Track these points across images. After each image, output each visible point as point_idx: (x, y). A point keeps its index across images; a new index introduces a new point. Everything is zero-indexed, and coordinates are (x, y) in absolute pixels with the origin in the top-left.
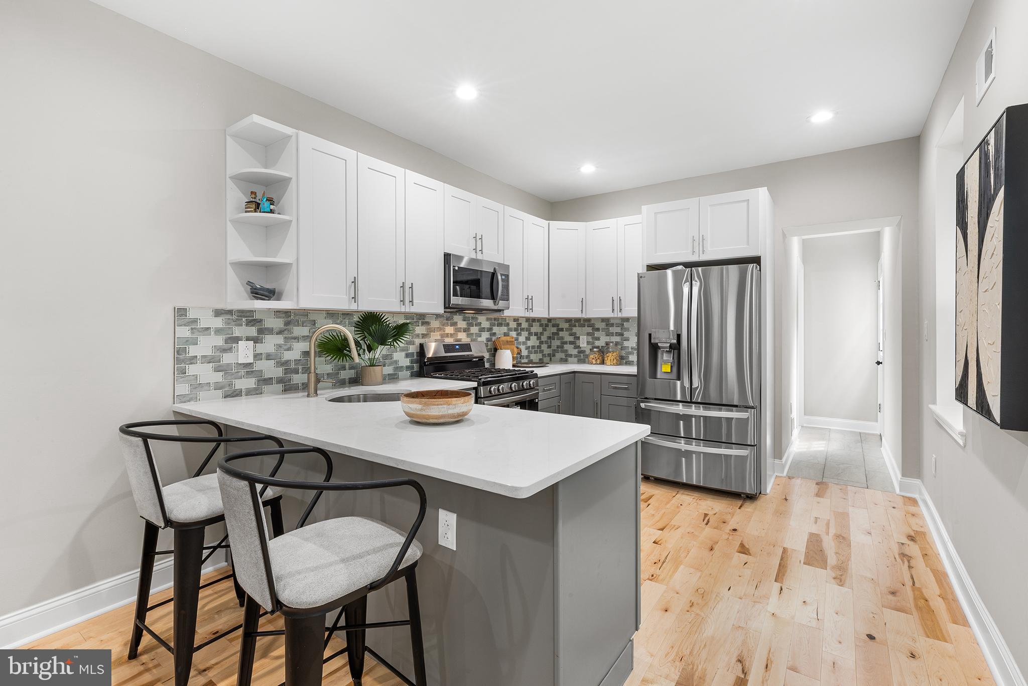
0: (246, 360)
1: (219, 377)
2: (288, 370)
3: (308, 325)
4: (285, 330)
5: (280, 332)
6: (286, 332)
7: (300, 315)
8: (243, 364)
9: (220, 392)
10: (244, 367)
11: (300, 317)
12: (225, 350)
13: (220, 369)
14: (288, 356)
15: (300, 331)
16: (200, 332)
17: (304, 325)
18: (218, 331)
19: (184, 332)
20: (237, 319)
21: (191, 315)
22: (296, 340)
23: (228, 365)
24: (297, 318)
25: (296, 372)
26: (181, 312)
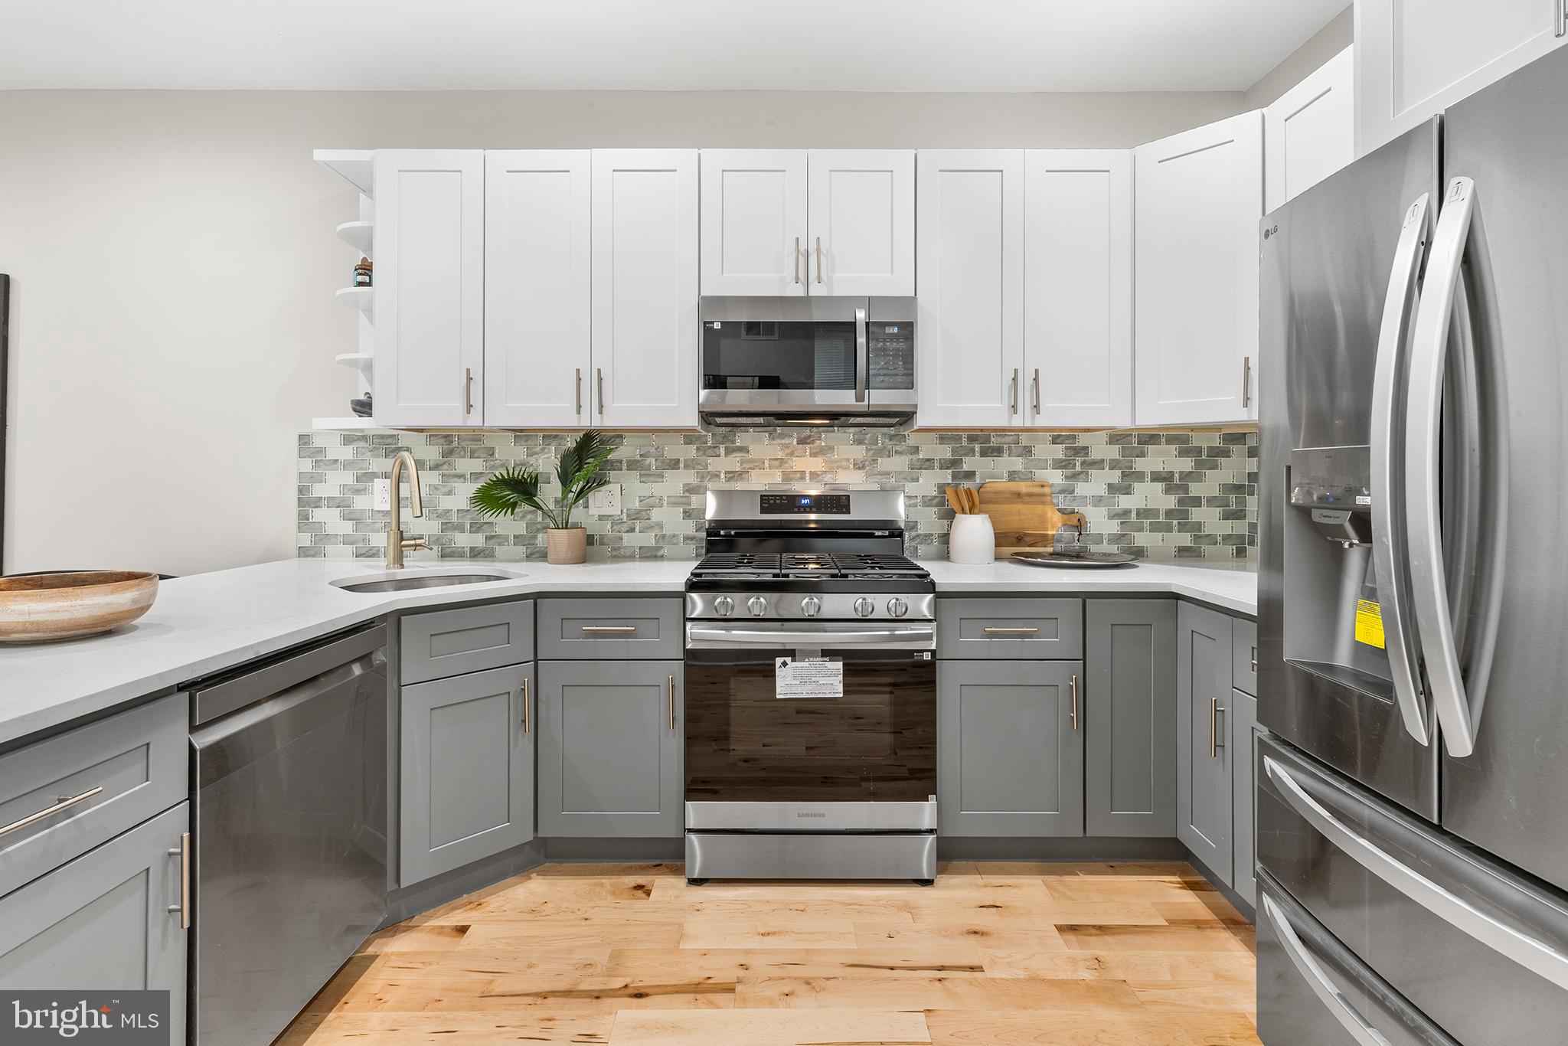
0: (384, 507)
1: (347, 527)
2: (449, 525)
3: (482, 456)
4: (445, 463)
5: (436, 467)
6: (445, 467)
7: (468, 441)
8: (383, 511)
9: (350, 549)
10: (383, 516)
11: (469, 443)
12: (358, 492)
13: (351, 517)
14: (446, 503)
15: (466, 465)
16: (327, 465)
17: (476, 455)
18: (347, 465)
19: (307, 465)
20: (374, 447)
21: (318, 443)
22: (462, 480)
23: (362, 511)
24: (464, 444)
25: (460, 528)
26: (304, 440)
